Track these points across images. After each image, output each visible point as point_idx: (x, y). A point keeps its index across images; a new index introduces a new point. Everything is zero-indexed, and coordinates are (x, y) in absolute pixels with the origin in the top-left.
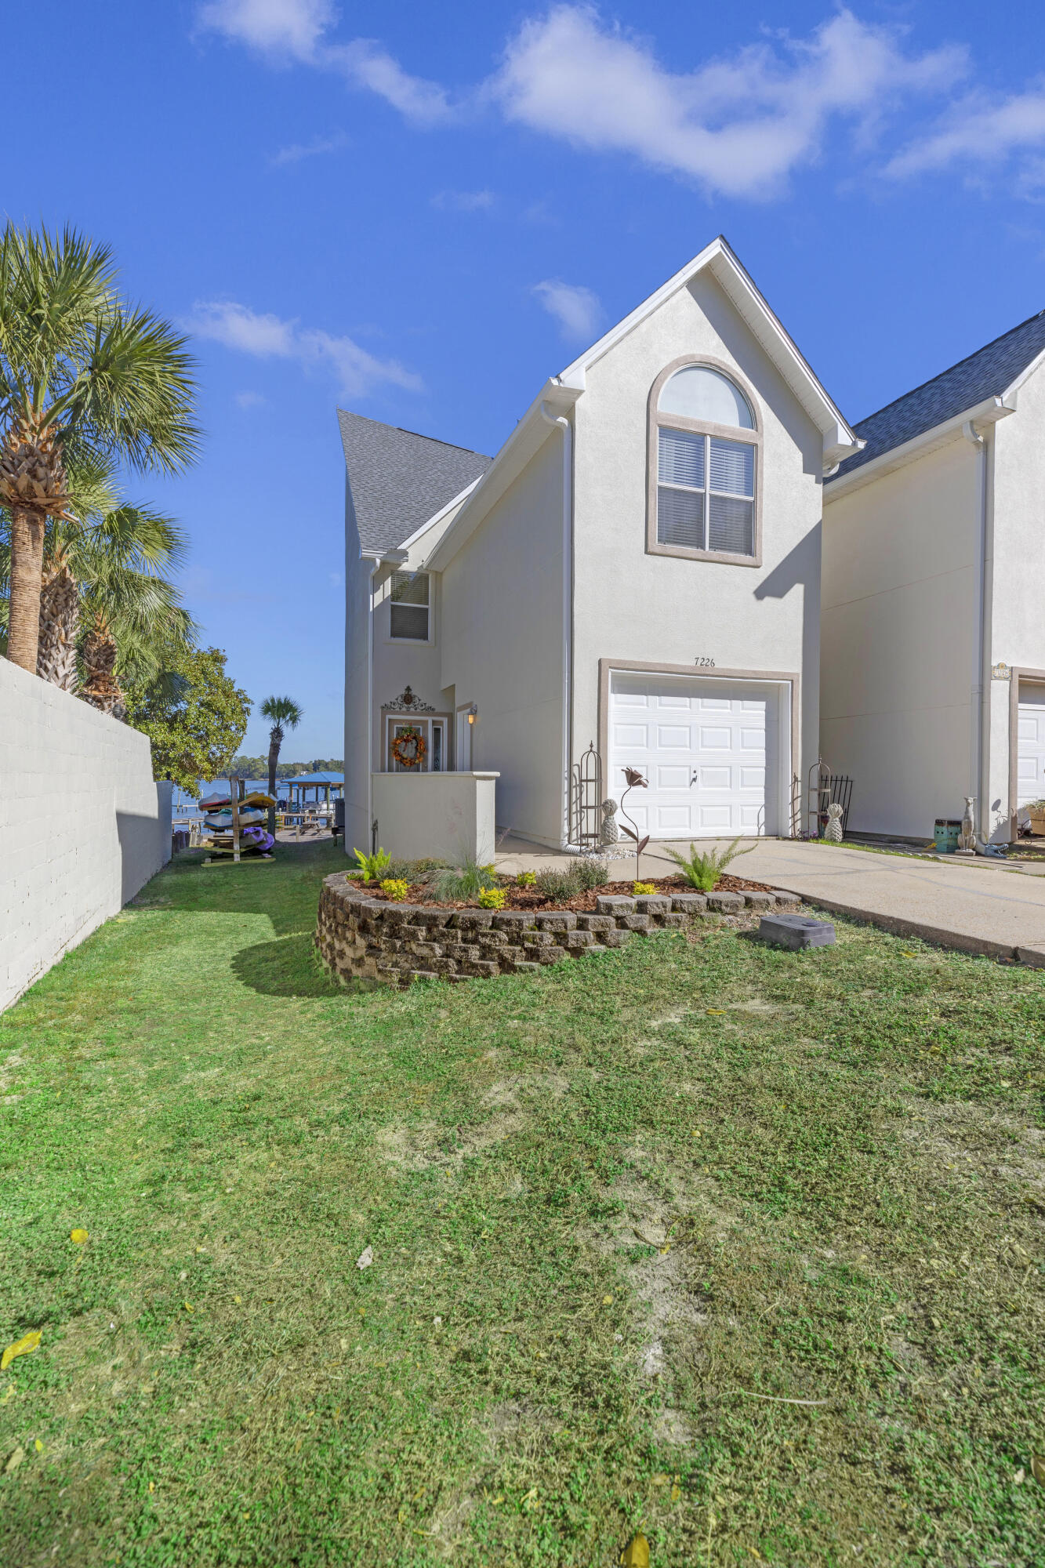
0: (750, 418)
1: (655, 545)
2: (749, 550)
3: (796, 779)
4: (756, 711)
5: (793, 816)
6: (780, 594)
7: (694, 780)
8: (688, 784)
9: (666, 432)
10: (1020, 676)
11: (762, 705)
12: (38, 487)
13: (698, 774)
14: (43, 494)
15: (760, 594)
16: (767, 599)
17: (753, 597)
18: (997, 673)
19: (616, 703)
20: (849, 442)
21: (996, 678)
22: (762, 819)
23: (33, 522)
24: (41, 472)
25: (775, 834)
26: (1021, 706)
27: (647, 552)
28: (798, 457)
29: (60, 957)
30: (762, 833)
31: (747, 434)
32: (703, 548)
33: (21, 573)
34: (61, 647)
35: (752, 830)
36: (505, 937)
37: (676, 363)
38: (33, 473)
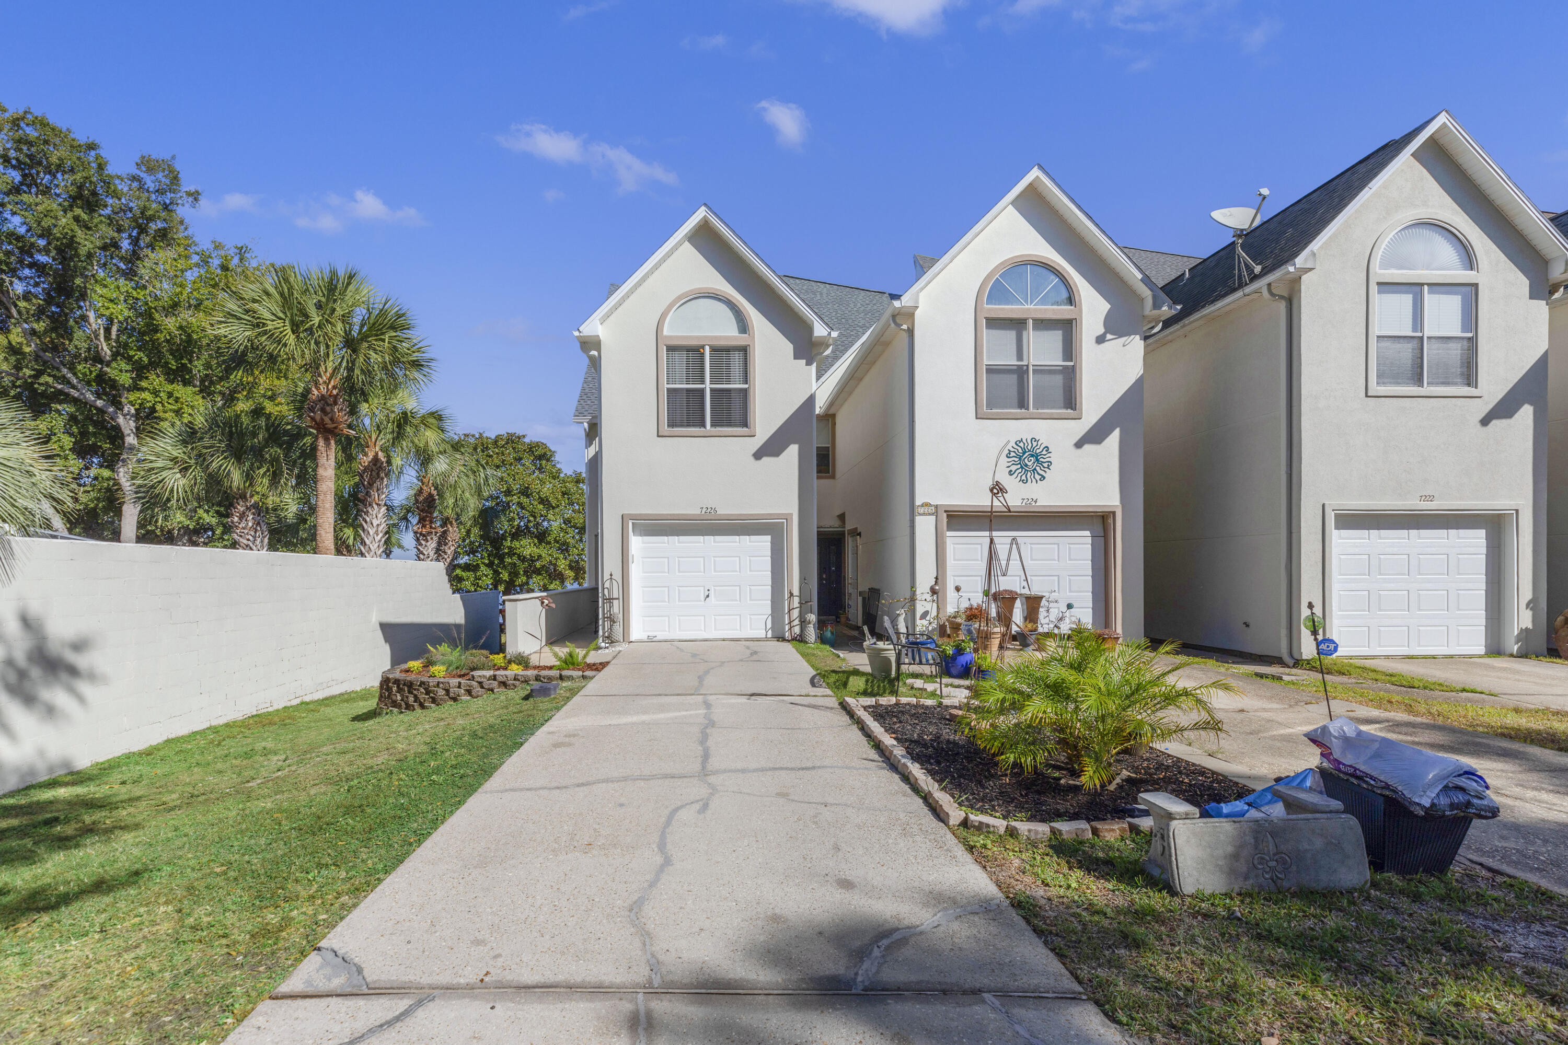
0: (743, 326)
1: (665, 429)
2: (745, 424)
3: (791, 595)
4: (764, 542)
5: (790, 623)
6: (777, 454)
7: (708, 596)
8: (703, 599)
9: (671, 349)
10: (946, 511)
11: (768, 538)
12: (327, 420)
13: (712, 594)
14: (330, 422)
15: (758, 455)
16: (765, 459)
17: (752, 459)
18: (921, 510)
19: (636, 543)
20: (825, 333)
21: (920, 514)
22: (769, 625)
23: (327, 440)
24: (328, 409)
25: (781, 638)
26: (949, 534)
27: (658, 436)
28: (790, 347)
29: (297, 701)
30: (770, 635)
31: (742, 340)
32: (704, 426)
33: (321, 472)
34: (375, 506)
35: (762, 634)
36: (423, 691)
37: (679, 298)
38: (323, 410)
